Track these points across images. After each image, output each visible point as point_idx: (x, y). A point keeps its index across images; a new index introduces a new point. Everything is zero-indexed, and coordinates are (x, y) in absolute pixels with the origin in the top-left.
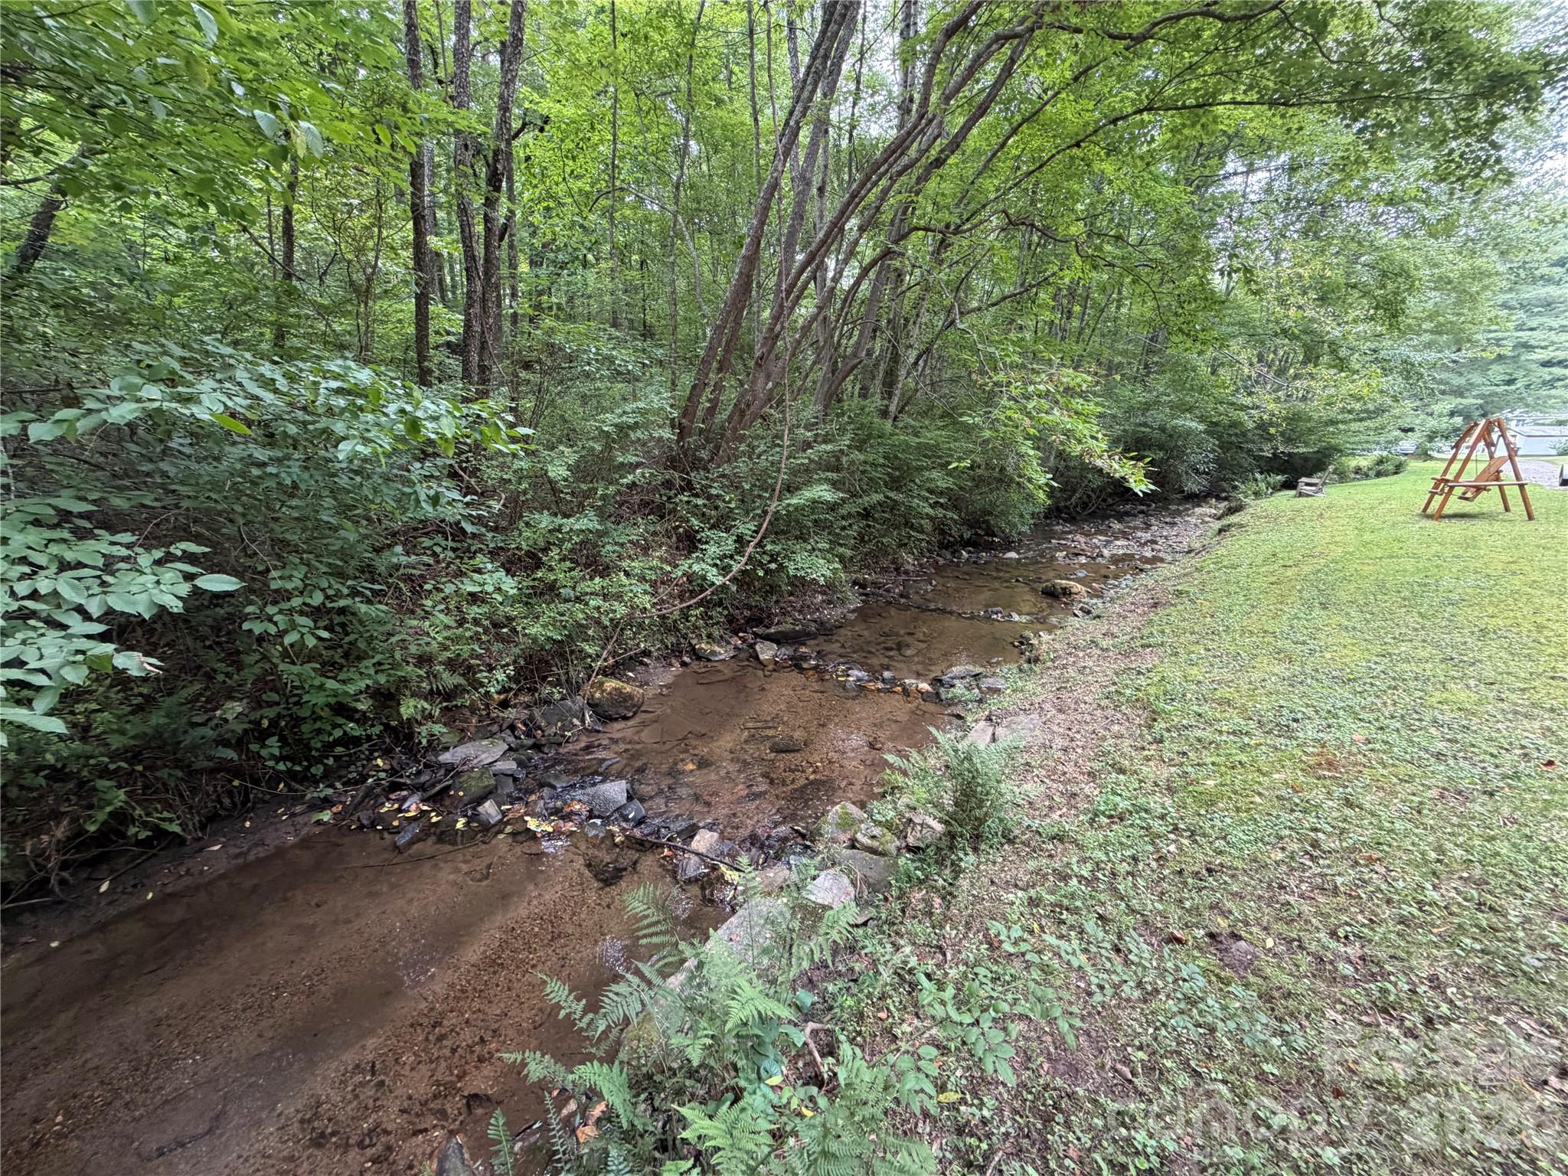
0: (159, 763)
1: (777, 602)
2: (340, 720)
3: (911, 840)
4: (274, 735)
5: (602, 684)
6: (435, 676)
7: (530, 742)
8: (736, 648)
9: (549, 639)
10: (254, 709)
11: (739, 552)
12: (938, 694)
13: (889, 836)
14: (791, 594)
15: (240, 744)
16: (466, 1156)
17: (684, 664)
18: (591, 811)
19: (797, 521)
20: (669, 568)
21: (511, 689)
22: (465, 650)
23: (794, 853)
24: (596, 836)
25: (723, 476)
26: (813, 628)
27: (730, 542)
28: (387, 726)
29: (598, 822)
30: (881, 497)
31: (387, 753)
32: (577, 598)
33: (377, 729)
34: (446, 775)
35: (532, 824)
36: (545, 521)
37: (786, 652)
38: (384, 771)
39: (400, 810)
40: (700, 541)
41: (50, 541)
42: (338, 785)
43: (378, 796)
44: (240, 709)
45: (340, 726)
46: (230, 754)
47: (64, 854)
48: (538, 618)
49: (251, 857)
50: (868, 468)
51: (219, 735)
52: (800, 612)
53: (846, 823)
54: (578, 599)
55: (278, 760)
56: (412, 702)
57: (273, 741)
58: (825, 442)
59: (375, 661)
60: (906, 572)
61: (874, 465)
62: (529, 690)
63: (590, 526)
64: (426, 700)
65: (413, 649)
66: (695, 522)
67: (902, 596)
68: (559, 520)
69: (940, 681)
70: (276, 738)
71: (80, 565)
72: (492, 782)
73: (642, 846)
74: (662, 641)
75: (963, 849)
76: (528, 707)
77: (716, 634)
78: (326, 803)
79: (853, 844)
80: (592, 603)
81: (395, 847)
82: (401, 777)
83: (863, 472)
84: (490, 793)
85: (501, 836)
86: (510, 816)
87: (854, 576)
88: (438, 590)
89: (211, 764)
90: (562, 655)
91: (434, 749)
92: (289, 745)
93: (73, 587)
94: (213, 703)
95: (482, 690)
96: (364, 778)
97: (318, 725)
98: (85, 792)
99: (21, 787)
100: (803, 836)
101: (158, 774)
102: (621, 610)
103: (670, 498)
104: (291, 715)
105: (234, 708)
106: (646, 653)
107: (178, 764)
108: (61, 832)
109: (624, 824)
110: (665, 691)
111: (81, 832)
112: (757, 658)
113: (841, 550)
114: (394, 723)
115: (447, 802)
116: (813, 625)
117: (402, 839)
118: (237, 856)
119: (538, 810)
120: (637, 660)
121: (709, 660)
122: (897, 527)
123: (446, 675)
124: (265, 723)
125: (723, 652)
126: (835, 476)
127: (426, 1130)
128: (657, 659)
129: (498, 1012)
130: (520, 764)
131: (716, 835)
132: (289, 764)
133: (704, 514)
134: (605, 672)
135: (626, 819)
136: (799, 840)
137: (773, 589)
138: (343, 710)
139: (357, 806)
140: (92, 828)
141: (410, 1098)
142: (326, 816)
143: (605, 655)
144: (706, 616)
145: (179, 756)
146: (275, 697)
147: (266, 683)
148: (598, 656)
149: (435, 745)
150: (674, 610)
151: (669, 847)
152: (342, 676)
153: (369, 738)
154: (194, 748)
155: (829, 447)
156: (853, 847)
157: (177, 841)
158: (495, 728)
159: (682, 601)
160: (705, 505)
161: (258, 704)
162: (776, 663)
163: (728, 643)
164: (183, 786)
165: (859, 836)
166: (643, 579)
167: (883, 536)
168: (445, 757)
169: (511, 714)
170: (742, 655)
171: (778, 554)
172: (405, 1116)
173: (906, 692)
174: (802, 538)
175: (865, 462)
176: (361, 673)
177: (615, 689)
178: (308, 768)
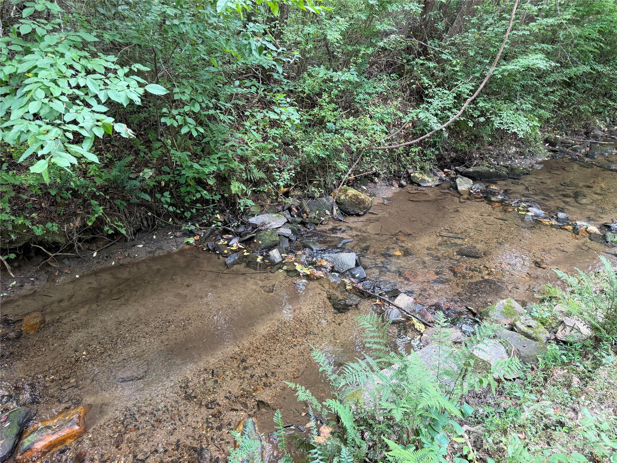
0: (116, 196)
1: (478, 149)
2: (200, 189)
3: (560, 335)
4: (167, 191)
5: (346, 191)
6: (249, 171)
7: (299, 220)
8: (441, 179)
9: (318, 157)
10: (157, 175)
11: (456, 106)
12: (604, 237)
13: (542, 328)
14: (491, 144)
15: (151, 193)
16: (257, 429)
17: (401, 186)
18: (333, 267)
19: (508, 85)
20: (401, 115)
21: (291, 185)
22: (267, 156)
23: (466, 323)
24: (335, 282)
25: (453, 44)
26: (504, 172)
27: (451, 97)
28: (223, 196)
29: (337, 274)
30: (587, 69)
31: (222, 212)
32: (336, 130)
33: (217, 197)
34: (252, 231)
35: (298, 267)
36: (322, 72)
37: (479, 187)
38: (220, 221)
39: (228, 245)
40: (427, 96)
41: (81, 57)
42: (197, 225)
43: (217, 235)
44: (151, 174)
45: (199, 192)
46: (147, 197)
47: (79, 234)
48: (311, 141)
49: (156, 254)
50: (582, 42)
51: (142, 187)
52: (496, 159)
53: (509, 312)
54: (336, 132)
55: (170, 205)
56: (237, 184)
57: (167, 194)
58: (546, 16)
59: (218, 156)
60: (596, 137)
61: (587, 39)
62: (301, 188)
63: (351, 78)
64: (244, 184)
65: (239, 152)
66: (426, 81)
67: (587, 155)
68: (331, 73)
69: (609, 227)
70: (168, 193)
71: (94, 72)
72: (278, 239)
73: (362, 294)
74: (388, 168)
75: (607, 350)
76: (299, 198)
77: (427, 167)
78: (191, 233)
79: (512, 328)
80: (346, 135)
81: (225, 264)
82: (229, 226)
83: (576, 46)
84: (276, 245)
85: (281, 271)
86: (286, 260)
87: (547, 135)
88: (253, 116)
89: (138, 201)
90: (323, 168)
91: (247, 214)
92: (174, 198)
93: (93, 84)
94: (139, 168)
95: (275, 183)
96: (210, 224)
97: (189, 189)
98: (86, 204)
99: (61, 198)
100: (474, 315)
101: (116, 202)
102: (365, 142)
103: (408, 61)
104: (176, 181)
105: (148, 173)
106: (376, 175)
107: (124, 198)
108: (78, 223)
109: (352, 280)
110: (386, 202)
111: (85, 225)
112: (456, 188)
113: (542, 112)
114: (226, 195)
115: (253, 245)
116: (505, 169)
117: (229, 261)
118: (150, 252)
119: (302, 260)
120: (370, 178)
121: (419, 185)
122: (596, 97)
123: (255, 171)
124: (163, 184)
125: (430, 181)
126: (548, 47)
127: (237, 410)
128: (384, 179)
129: (275, 364)
130: (293, 231)
131: (412, 299)
132: (175, 209)
133: (433, 75)
134: (348, 183)
135: (354, 276)
136: (471, 316)
137: (477, 138)
138: (201, 182)
139: (206, 239)
140: (90, 224)
141: (230, 392)
142: (191, 240)
143: (349, 172)
144: (422, 154)
145: (124, 194)
146: (167, 169)
147: (163, 161)
148: (346, 172)
149: (247, 212)
150: (400, 146)
151: (380, 299)
152: (201, 162)
153: (213, 201)
154: (131, 191)
155: (551, 21)
156: (512, 329)
157: (124, 239)
158: (280, 208)
159: (406, 141)
160: (435, 68)
161: (160, 172)
162: (470, 194)
163: (435, 175)
164: (126, 211)
165: (518, 323)
166: (382, 122)
167: (582, 104)
168: (252, 220)
169: (290, 201)
170: (444, 185)
171: (488, 110)
172: (227, 400)
173: (575, 231)
174: (510, 99)
175: (580, 36)
176: (211, 162)
177: (355, 195)
178: (183, 212)
